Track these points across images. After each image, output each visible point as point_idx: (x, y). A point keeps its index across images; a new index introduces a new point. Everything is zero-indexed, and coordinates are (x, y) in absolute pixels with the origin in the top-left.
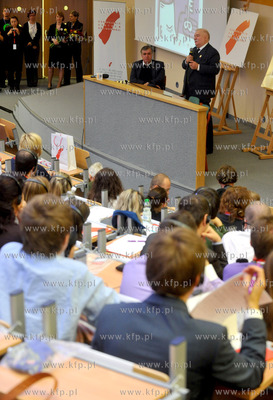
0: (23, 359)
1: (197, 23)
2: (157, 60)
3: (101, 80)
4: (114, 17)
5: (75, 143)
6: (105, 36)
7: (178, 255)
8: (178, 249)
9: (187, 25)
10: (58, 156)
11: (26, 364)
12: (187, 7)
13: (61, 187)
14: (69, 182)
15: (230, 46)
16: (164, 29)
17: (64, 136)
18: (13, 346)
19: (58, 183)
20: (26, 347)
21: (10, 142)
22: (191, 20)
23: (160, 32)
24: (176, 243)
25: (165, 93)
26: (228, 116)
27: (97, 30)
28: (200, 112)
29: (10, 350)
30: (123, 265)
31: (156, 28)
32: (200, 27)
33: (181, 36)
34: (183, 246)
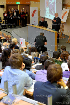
0: (7, 100)
1: (55, 12)
2: (45, 20)
3: (32, 25)
4: (35, 11)
5: (25, 40)
6: (33, 15)
7: (57, 73)
8: (56, 70)
9: (52, 12)
10: (21, 44)
11: (8, 102)
12: (52, 8)
13: (21, 51)
14: (23, 50)
15: (63, 17)
16: (47, 13)
17: (23, 39)
18: (5, 96)
19: (20, 50)
20: (8, 97)
21: (10, 40)
22: (53, 11)
23: (46, 14)
24: (56, 69)
25: (47, 28)
26: (62, 34)
27: (31, 14)
28: (56, 33)
29: (4, 97)
30: (36, 72)
31: (45, 13)
32: (56, 13)
33: (51, 15)
34: (58, 70)
